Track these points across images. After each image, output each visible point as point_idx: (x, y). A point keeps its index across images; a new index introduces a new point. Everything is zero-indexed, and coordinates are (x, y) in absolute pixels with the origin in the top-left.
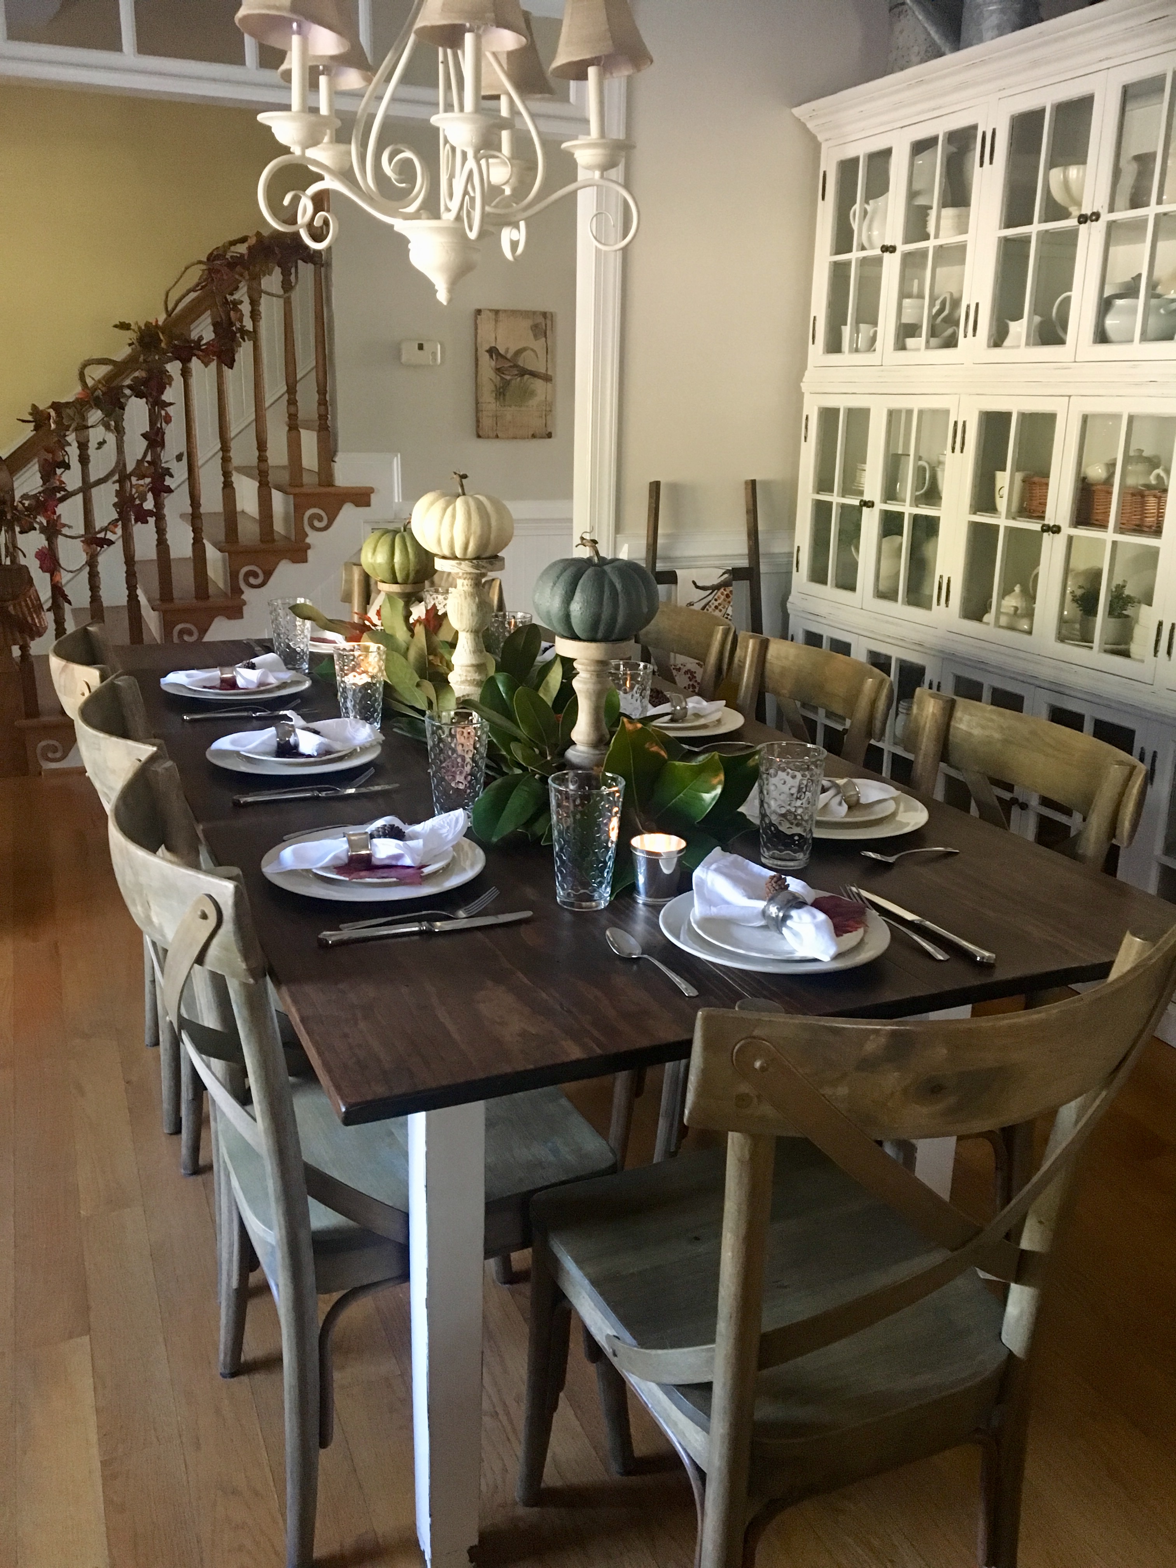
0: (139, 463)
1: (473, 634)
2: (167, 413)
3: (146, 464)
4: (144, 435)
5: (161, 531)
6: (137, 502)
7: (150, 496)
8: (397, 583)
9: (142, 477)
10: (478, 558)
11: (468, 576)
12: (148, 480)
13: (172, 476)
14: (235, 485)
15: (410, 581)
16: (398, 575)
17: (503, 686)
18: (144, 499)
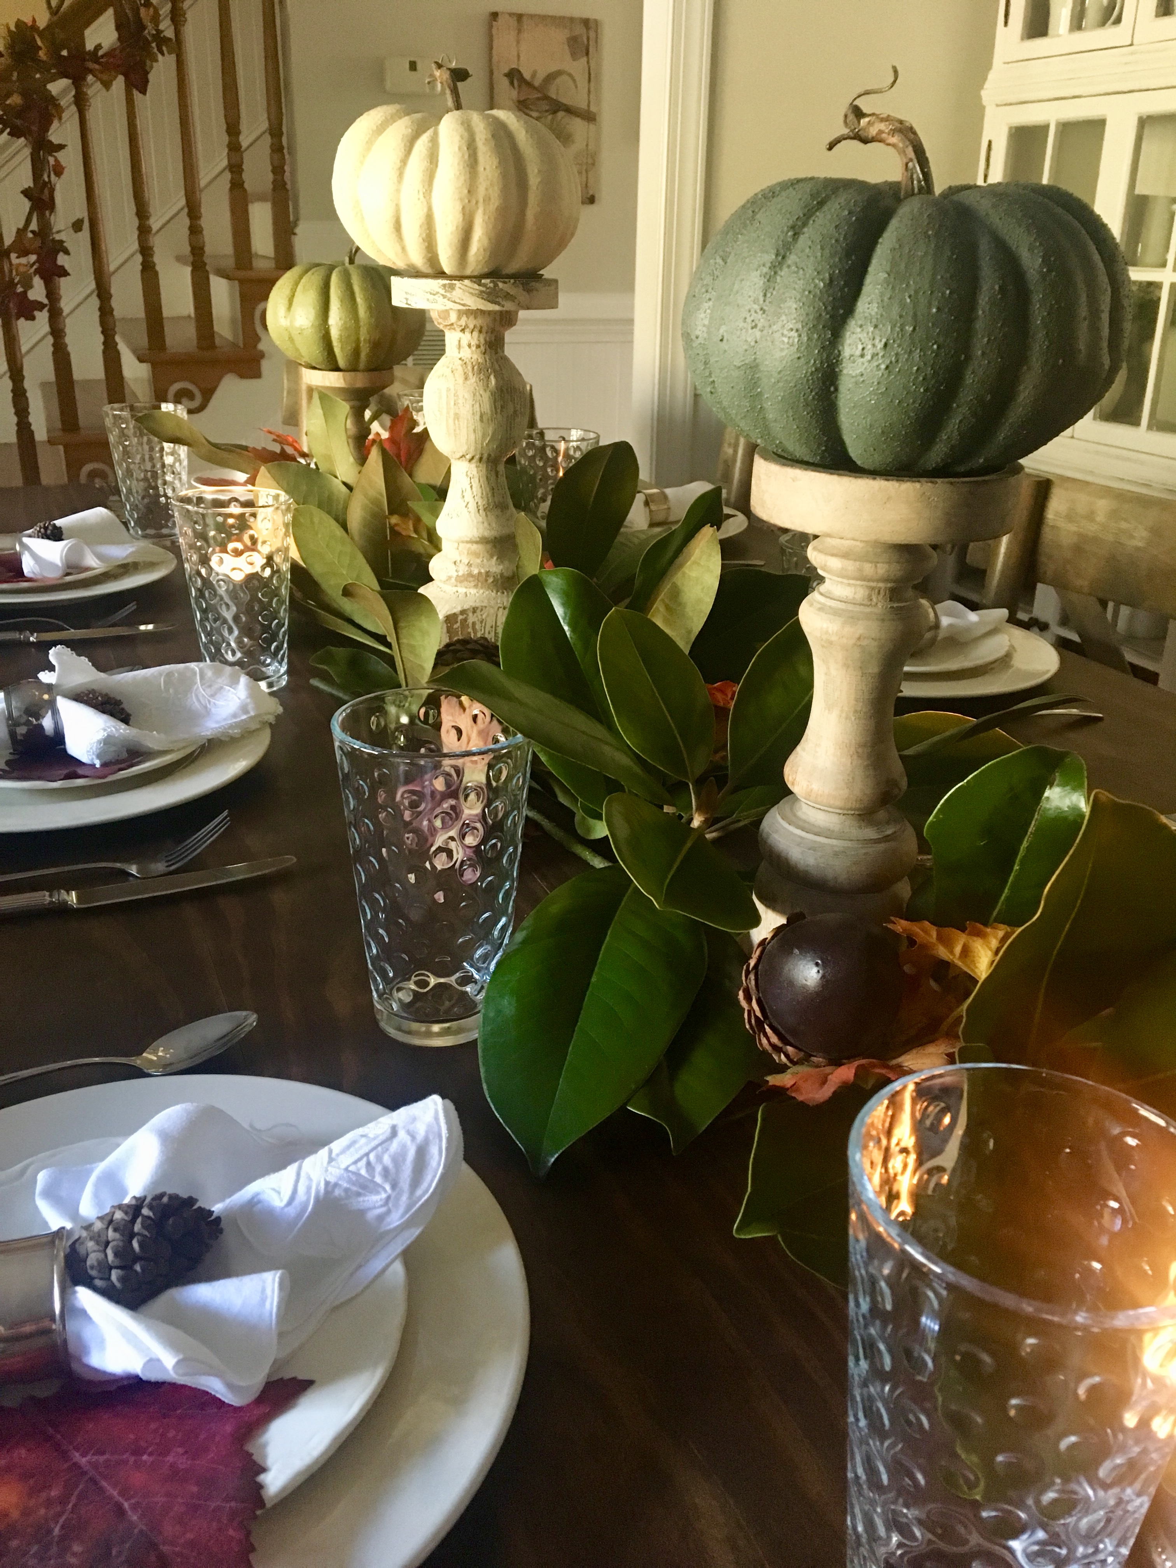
0: (21, 232)
1: (483, 467)
2: (56, 160)
3: (30, 235)
4: (26, 193)
5: (57, 332)
6: (20, 289)
7: (38, 282)
8: (337, 369)
9: (24, 253)
10: (494, 274)
11: (472, 323)
12: (33, 258)
13: (67, 252)
14: (158, 268)
15: (362, 365)
16: (337, 351)
17: (564, 605)
18: (28, 285)
